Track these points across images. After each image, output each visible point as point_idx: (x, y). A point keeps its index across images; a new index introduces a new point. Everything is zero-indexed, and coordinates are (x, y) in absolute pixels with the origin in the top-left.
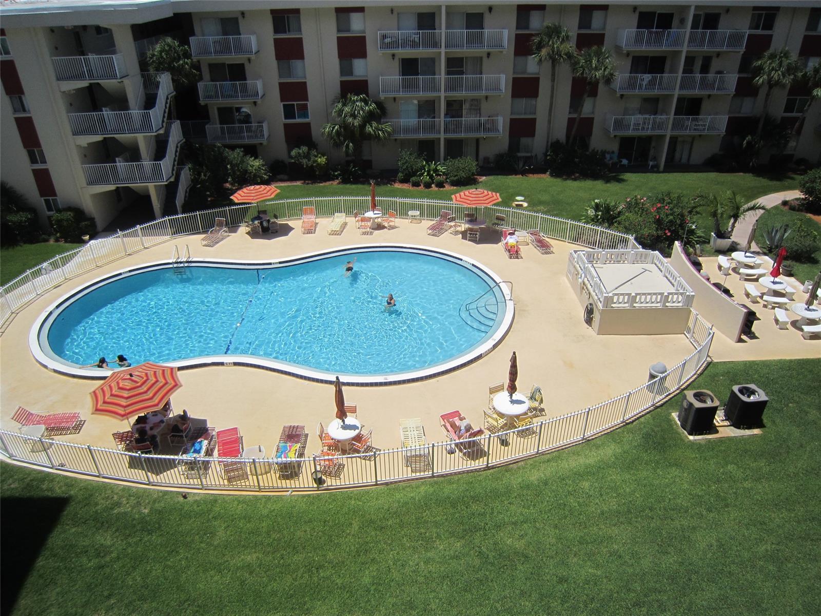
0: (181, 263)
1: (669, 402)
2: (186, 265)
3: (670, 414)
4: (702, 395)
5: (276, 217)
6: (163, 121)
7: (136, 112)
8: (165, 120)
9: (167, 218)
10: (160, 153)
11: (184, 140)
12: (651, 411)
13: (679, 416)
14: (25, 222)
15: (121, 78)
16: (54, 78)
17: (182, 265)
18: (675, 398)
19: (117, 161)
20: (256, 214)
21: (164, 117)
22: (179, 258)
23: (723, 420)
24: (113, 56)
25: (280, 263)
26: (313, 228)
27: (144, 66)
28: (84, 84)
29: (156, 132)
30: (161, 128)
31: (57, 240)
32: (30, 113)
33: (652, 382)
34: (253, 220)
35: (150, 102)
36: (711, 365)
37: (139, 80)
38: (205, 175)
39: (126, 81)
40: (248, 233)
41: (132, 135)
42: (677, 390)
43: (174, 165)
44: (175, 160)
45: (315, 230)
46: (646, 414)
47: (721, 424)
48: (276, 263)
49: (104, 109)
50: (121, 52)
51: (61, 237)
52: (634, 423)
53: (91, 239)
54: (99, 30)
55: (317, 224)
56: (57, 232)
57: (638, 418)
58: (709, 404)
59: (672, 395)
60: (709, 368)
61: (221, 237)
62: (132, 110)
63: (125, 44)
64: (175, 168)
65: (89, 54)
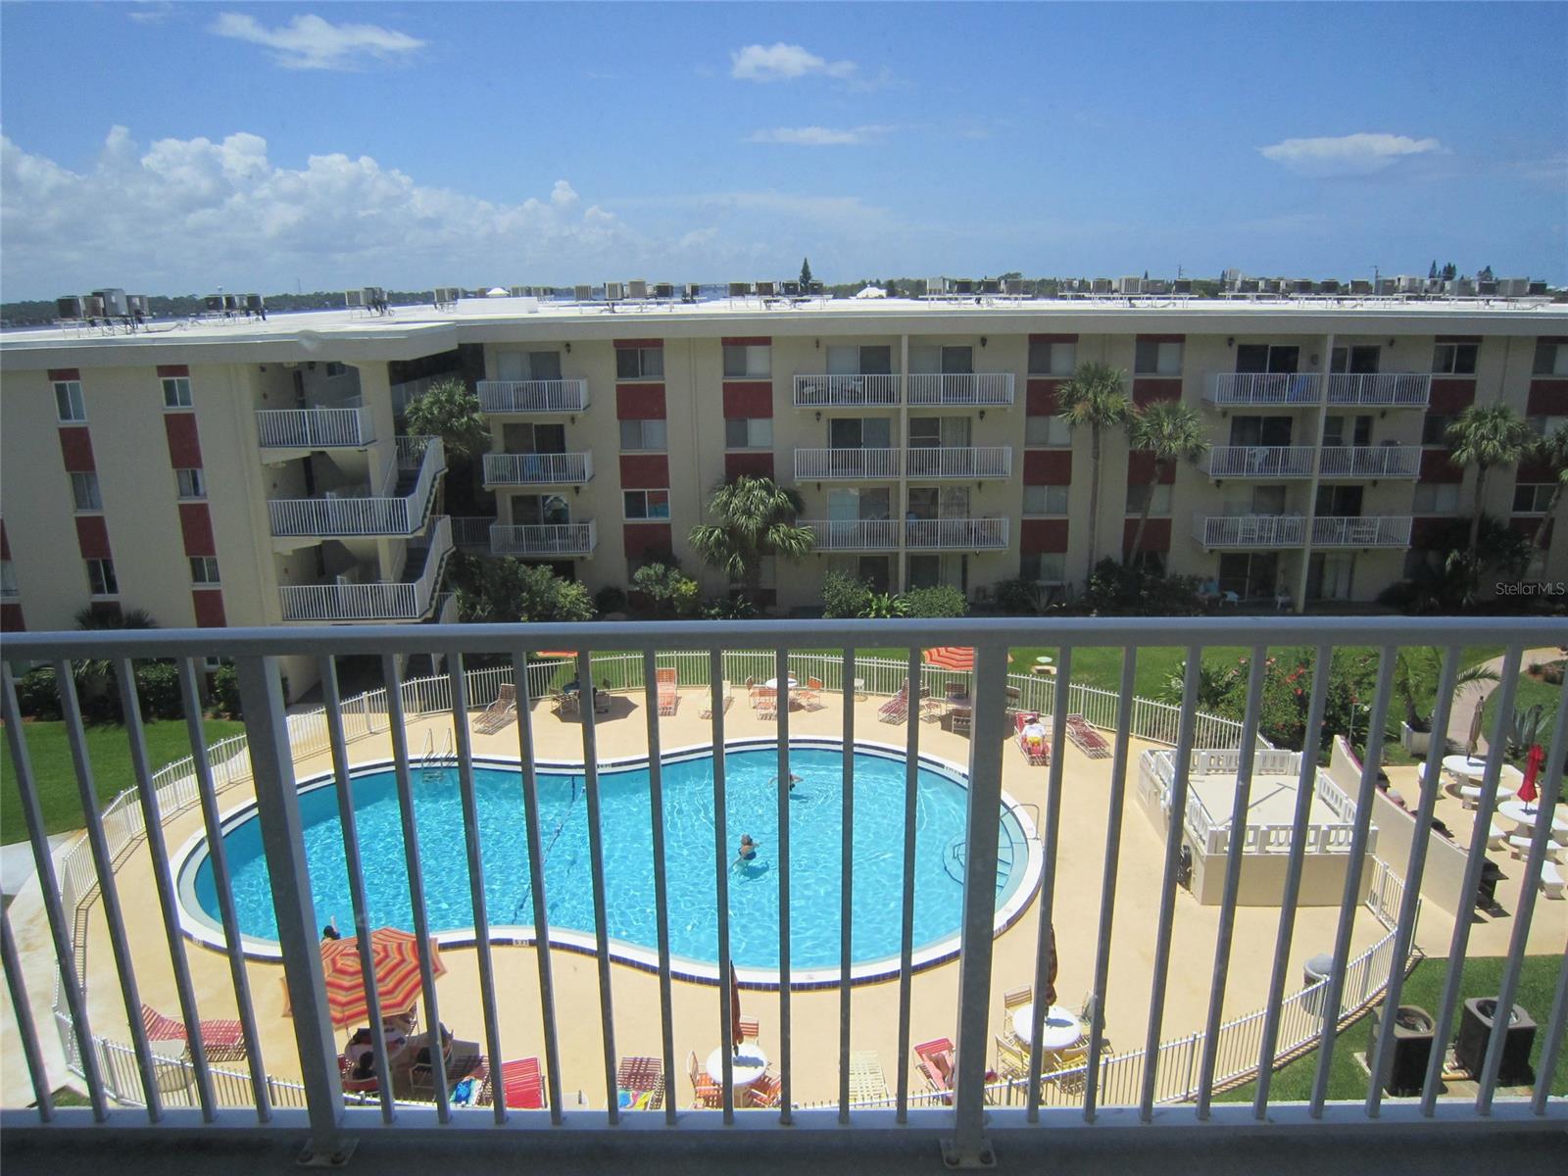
0: (435, 760)
1: (1348, 1032)
2: (445, 764)
3: (1350, 1054)
4: (1407, 1015)
5: (606, 684)
6: (424, 516)
7: (381, 500)
8: (428, 513)
9: (415, 681)
10: (412, 567)
11: (454, 549)
12: (1312, 1049)
13: (1369, 1060)
14: (169, 680)
15: (364, 445)
16: (254, 441)
17: (438, 764)
18: (1359, 1024)
19: (339, 581)
20: (571, 679)
21: (426, 509)
22: (432, 752)
23: (1454, 1069)
24: (357, 409)
25: (613, 765)
26: (673, 706)
27: (401, 425)
28: (305, 452)
29: (412, 533)
30: (420, 528)
31: (217, 716)
32: (206, 498)
33: (1310, 989)
34: (566, 688)
35: (405, 484)
36: (1422, 964)
37: (393, 448)
38: (483, 611)
39: (372, 450)
40: (556, 712)
41: (372, 538)
42: (1361, 1009)
43: (434, 591)
44: (436, 583)
45: (676, 709)
46: (1304, 1054)
47: (1452, 1074)
48: (606, 765)
49: (328, 494)
50: (369, 404)
51: (225, 710)
52: (1283, 1071)
54: (333, 368)
55: (678, 699)
56: (219, 700)
57: (1290, 1062)
58: (1422, 1031)
59: (1351, 1019)
60: (1418, 969)
61: (507, 719)
62: (375, 496)
63: (376, 390)
64: (436, 594)
65: (317, 406)
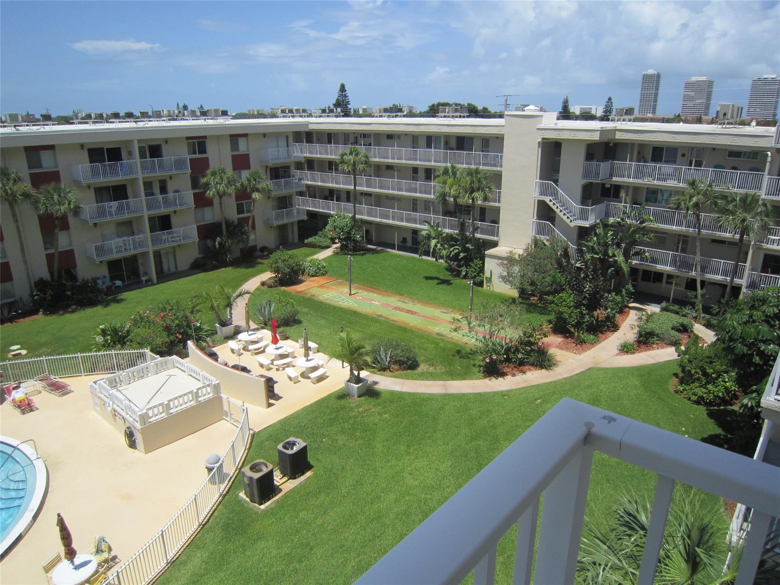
3: (238, 495)
4: (257, 466)
12: (220, 502)
13: (246, 494)
18: (237, 478)
23: (281, 478)
33: (211, 475)
36: (255, 436)
42: (236, 471)
46: (217, 507)
47: (282, 481)
52: (210, 521)
58: (265, 470)
59: (233, 478)
60: (254, 439)
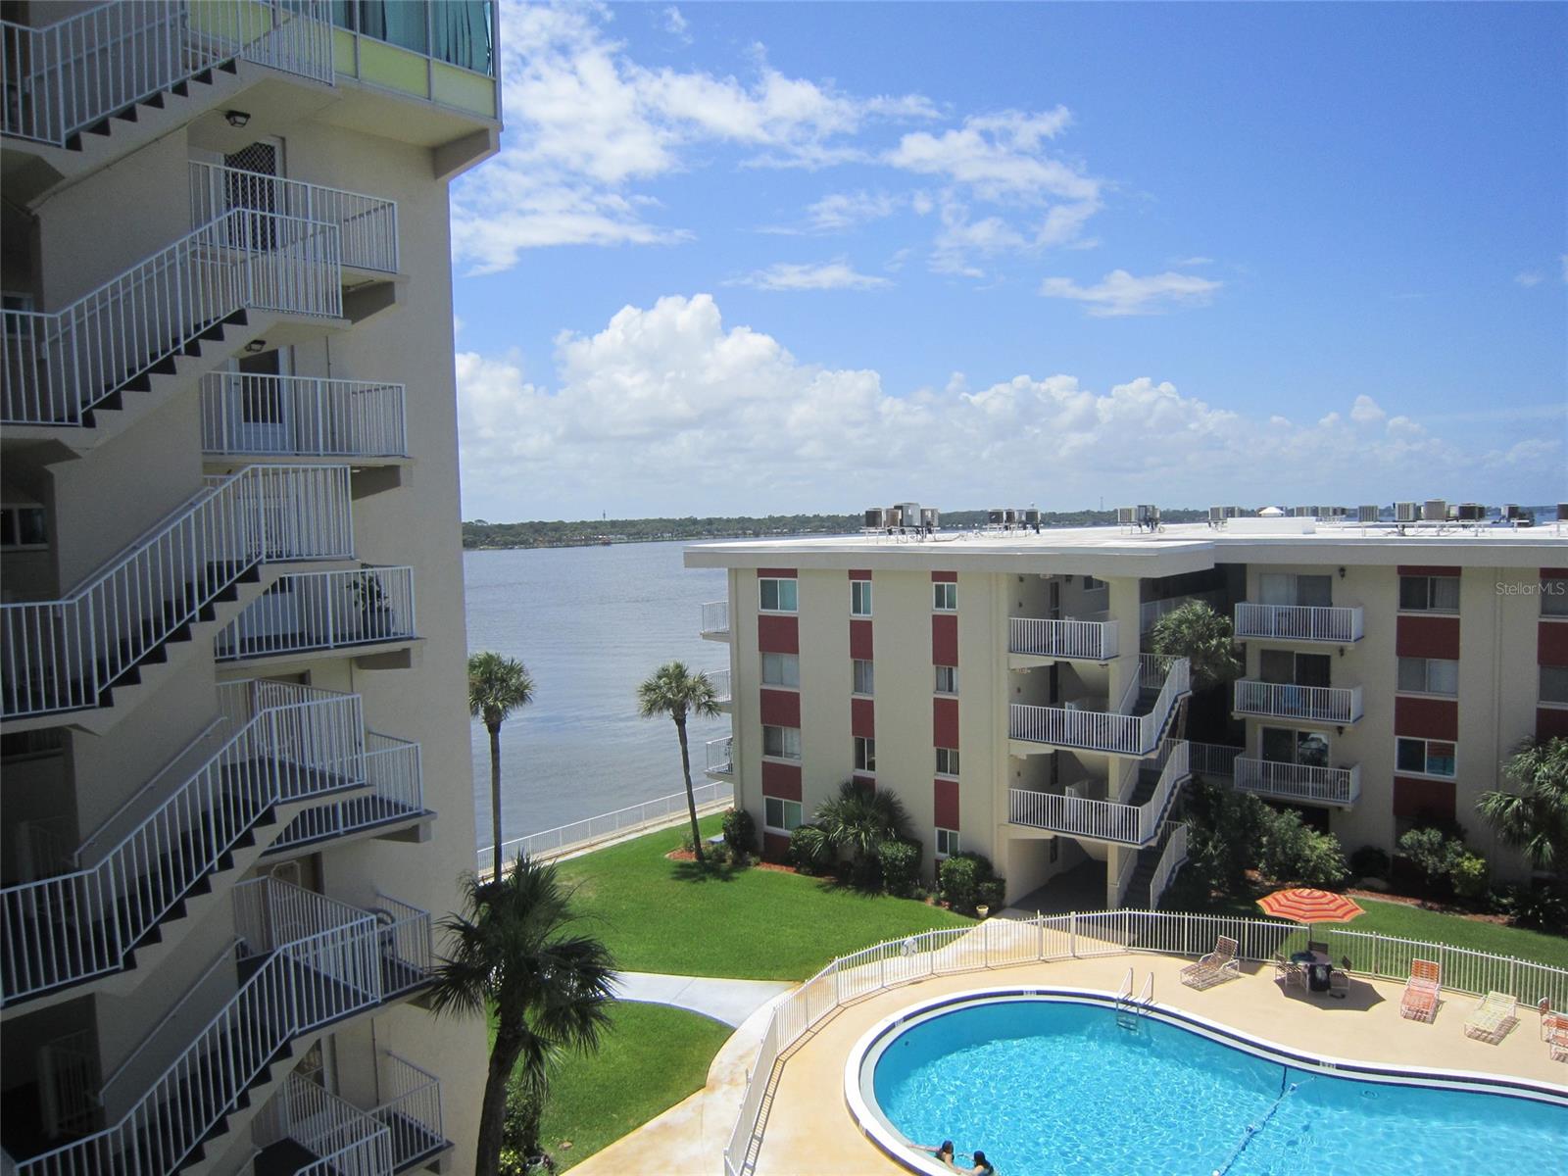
0: (1133, 1004)
2: (1142, 1011)
5: (1347, 964)
6: (1160, 739)
7: (1117, 716)
8: (1164, 736)
9: (1127, 912)
10: (1141, 792)
11: (1190, 777)
14: (902, 860)
15: (1106, 659)
16: (1005, 644)
17: (1134, 1010)
19: (1067, 792)
20: (1304, 947)
21: (1163, 731)
22: (1131, 994)
24: (1102, 624)
25: (1339, 1067)
26: (1431, 1012)
27: (1146, 642)
28: (1049, 661)
29: (1143, 754)
30: (1153, 750)
31: (938, 903)
32: (957, 695)
34: (1296, 957)
35: (1144, 703)
37: (1135, 665)
38: (1215, 848)
39: (1113, 664)
40: (1280, 982)
41: (1103, 753)
43: (1162, 818)
44: (1165, 810)
45: (1434, 1016)
48: (1329, 1065)
49: (1066, 704)
50: (1116, 619)
51: (945, 899)
53: (990, 915)
54: (1089, 582)
55: (1439, 1003)
56: (942, 889)
61: (1222, 976)
62: (1112, 712)
63: (1126, 608)
64: (1163, 823)
65: (1066, 617)
